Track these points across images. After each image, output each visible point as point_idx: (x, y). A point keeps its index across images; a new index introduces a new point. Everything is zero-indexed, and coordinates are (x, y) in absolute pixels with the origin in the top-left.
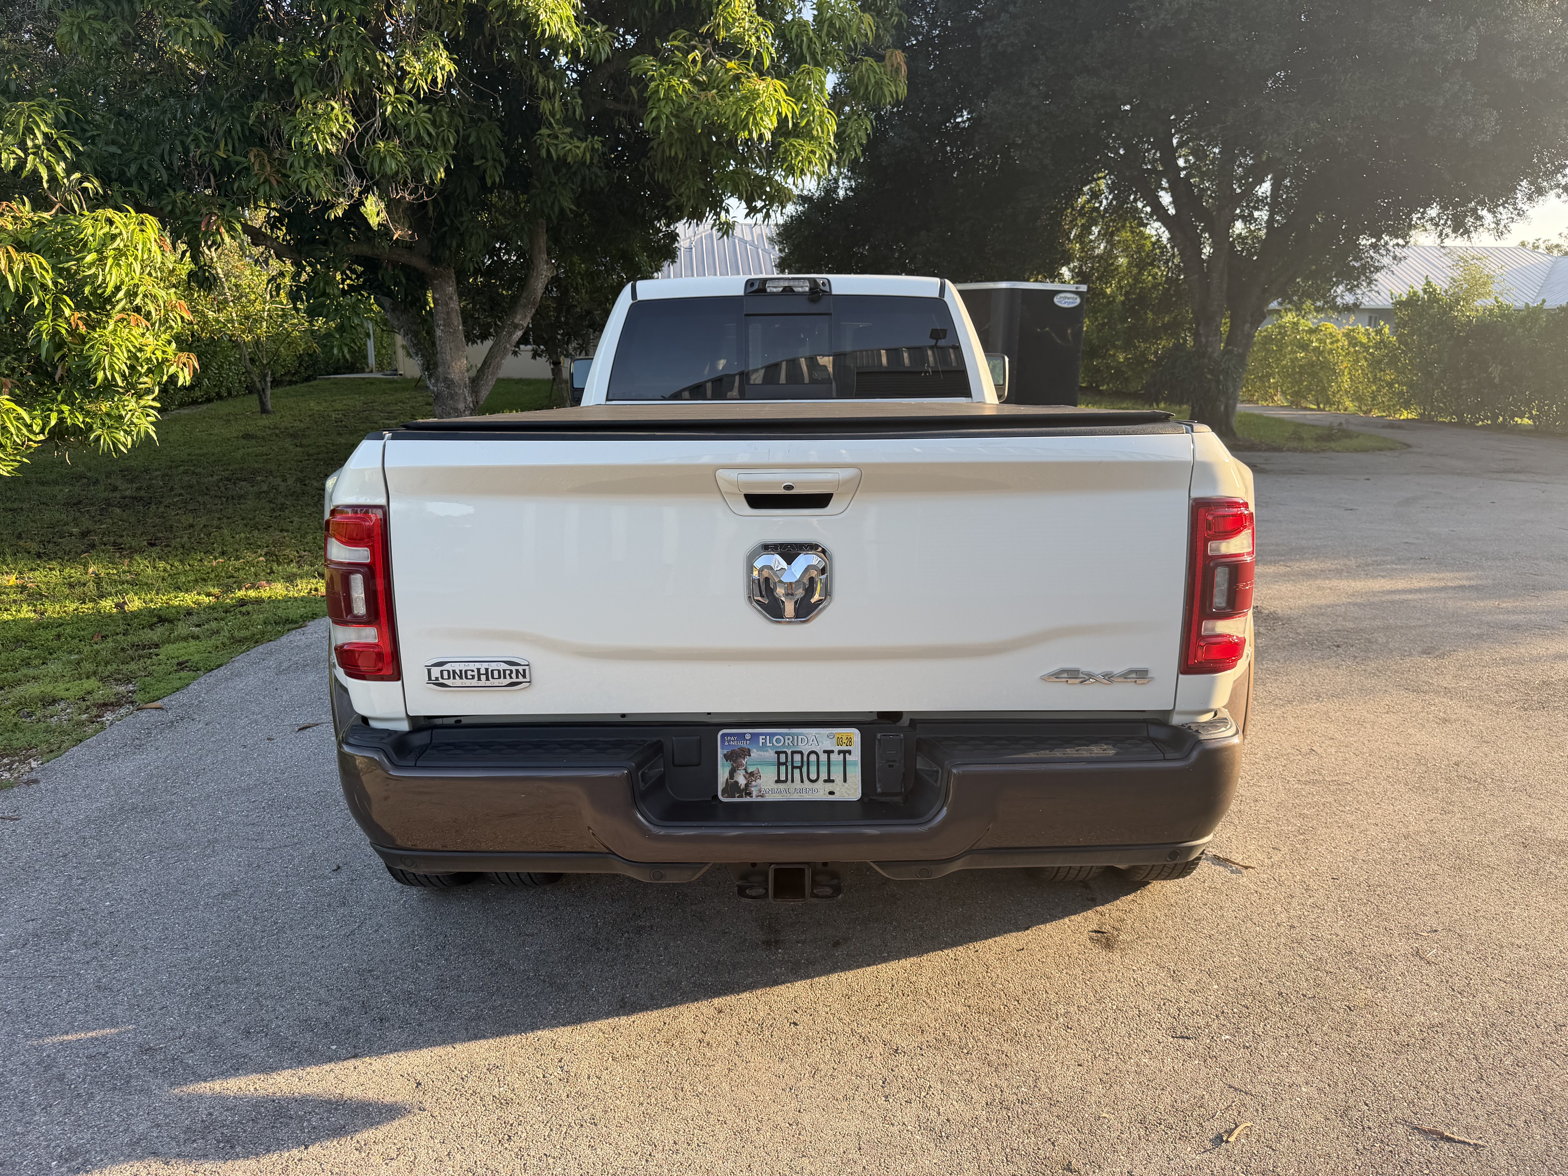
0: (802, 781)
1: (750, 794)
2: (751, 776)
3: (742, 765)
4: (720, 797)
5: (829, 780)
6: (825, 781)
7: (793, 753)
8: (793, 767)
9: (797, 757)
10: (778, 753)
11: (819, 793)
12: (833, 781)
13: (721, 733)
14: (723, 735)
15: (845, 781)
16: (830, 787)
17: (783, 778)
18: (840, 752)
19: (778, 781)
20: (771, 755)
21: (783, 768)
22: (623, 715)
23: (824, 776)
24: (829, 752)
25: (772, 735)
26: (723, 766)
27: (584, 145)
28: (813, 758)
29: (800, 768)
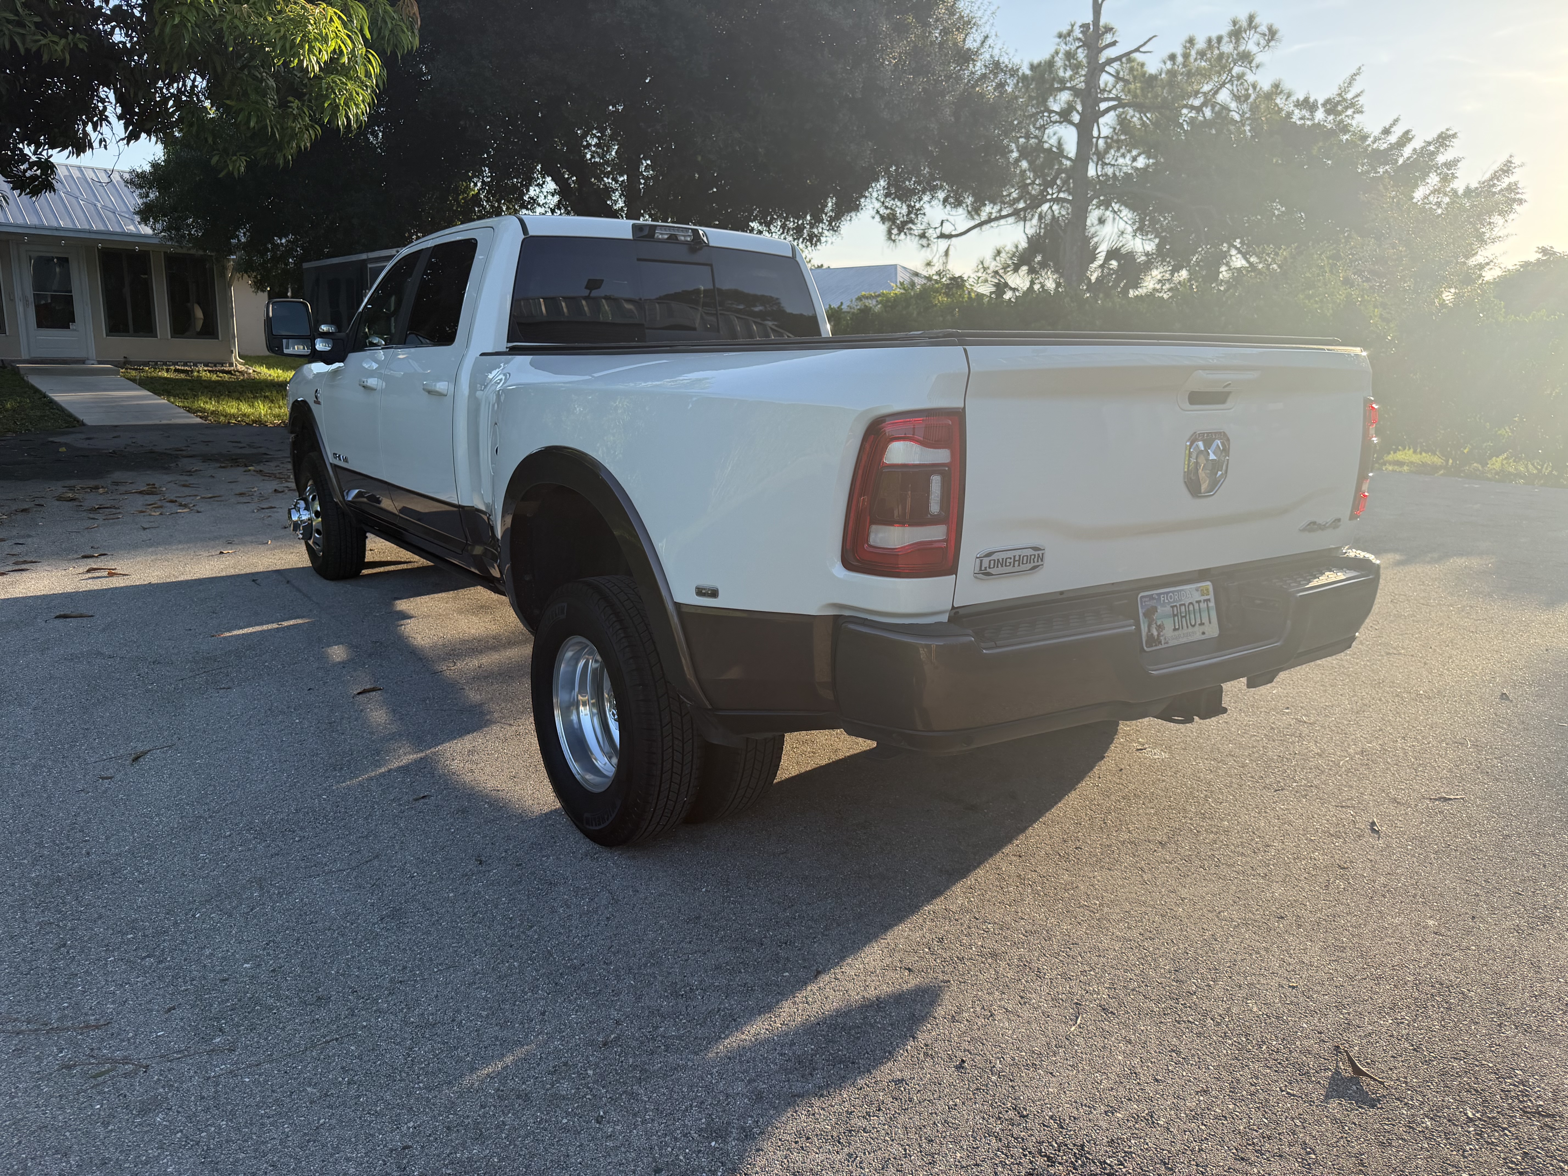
0: (1187, 627)
1: (1160, 643)
2: (1160, 628)
3: (1154, 620)
4: (1145, 648)
5: (1202, 624)
6: (1200, 625)
7: (1180, 605)
8: (1182, 617)
9: (1183, 608)
10: (1172, 607)
11: (1196, 635)
12: (1204, 624)
13: (1140, 596)
14: (1142, 597)
15: (1210, 623)
16: (1202, 629)
17: (1177, 627)
18: (1205, 601)
19: (1175, 629)
20: (1168, 609)
21: (1176, 618)
22: (1062, 593)
23: (1199, 622)
24: (1198, 602)
25: (1167, 593)
26: (1144, 623)
27: (63, 41)
28: (1191, 608)
29: (1185, 617)
